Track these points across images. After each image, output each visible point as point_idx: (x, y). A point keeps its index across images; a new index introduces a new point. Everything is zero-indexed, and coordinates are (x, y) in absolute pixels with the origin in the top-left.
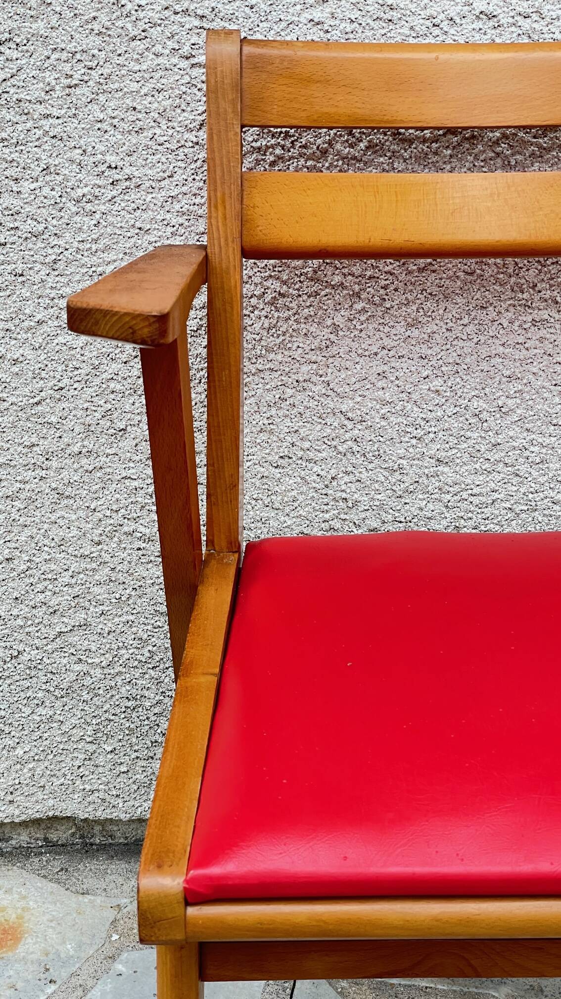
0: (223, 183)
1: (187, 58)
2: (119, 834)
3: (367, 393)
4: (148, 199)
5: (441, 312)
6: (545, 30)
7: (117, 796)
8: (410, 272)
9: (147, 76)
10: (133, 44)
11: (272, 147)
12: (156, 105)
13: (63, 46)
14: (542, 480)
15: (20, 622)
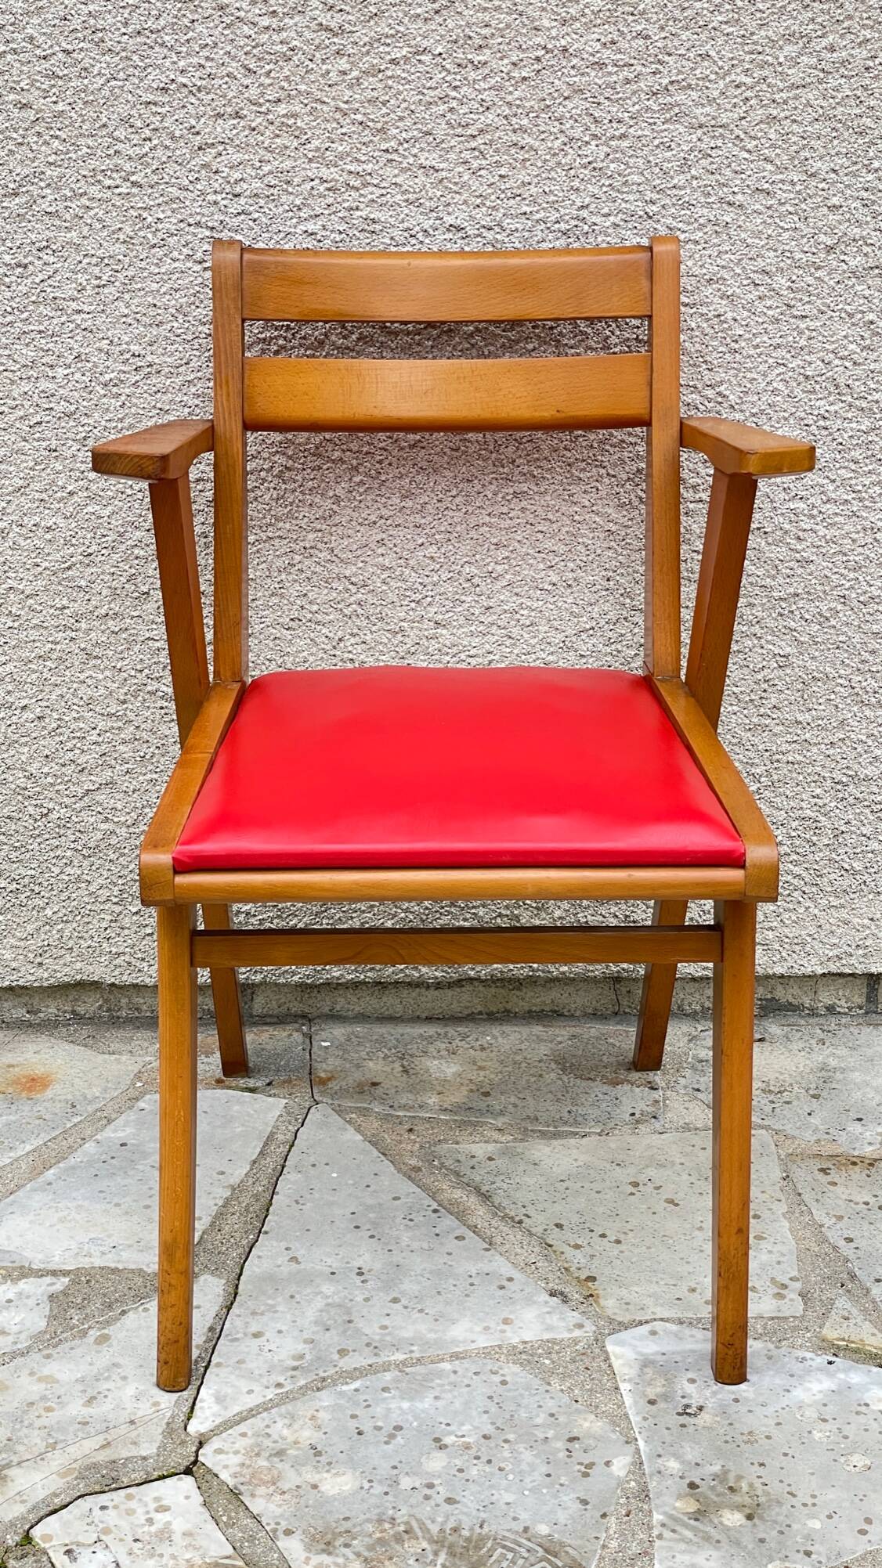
0: (227, 367)
1: (200, 263)
2: (145, 1008)
3: (368, 559)
4: (168, 383)
5: (432, 484)
6: (506, 240)
7: (143, 959)
8: (402, 449)
9: (166, 277)
10: (153, 251)
11: (275, 338)
12: (174, 302)
13: (93, 252)
14: (533, 641)
15: (50, 780)
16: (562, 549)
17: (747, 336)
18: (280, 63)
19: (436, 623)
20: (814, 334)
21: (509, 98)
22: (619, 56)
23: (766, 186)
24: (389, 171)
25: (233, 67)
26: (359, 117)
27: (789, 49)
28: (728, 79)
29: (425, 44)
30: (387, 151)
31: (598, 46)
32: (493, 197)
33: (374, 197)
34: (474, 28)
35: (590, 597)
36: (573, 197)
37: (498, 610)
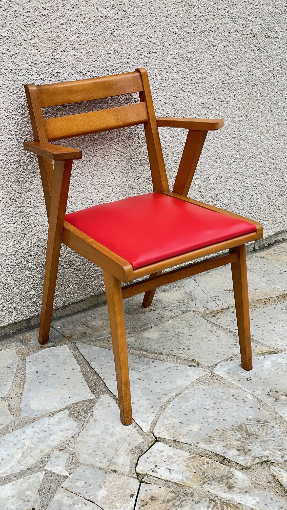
16: (110, 163)
18: (32, 27)
19: (80, 192)
20: (167, 91)
21: (92, 32)
22: (119, 17)
23: (155, 51)
24: (62, 57)
25: (19, 30)
26: (54, 42)
27: (159, 12)
28: (145, 22)
29: (70, 18)
30: (62, 51)
31: (114, 15)
32: (90, 62)
33: (59, 65)
34: (83, 12)
35: (118, 176)
36: (109, 59)
37: (95, 184)
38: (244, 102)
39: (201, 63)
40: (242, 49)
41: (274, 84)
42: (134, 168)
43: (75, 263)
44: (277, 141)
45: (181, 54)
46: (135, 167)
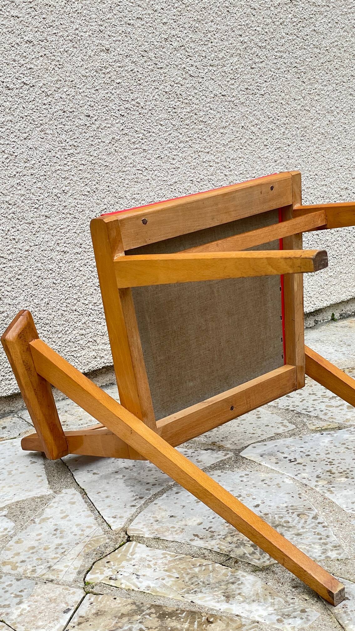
3: (14, 192)
5: (35, 155)
6: (50, 45)
16: (89, 176)
17: (143, 78)
19: (46, 216)
20: (166, 75)
23: (140, 16)
32: (42, 28)
35: (103, 195)
36: (72, 25)
37: (69, 207)
38: (288, 96)
39: (214, 37)
40: (275, 20)
41: (331, 72)
42: (127, 186)
43: (47, 321)
44: (347, 156)
45: (181, 23)
46: (128, 184)
